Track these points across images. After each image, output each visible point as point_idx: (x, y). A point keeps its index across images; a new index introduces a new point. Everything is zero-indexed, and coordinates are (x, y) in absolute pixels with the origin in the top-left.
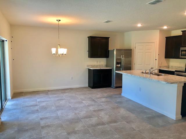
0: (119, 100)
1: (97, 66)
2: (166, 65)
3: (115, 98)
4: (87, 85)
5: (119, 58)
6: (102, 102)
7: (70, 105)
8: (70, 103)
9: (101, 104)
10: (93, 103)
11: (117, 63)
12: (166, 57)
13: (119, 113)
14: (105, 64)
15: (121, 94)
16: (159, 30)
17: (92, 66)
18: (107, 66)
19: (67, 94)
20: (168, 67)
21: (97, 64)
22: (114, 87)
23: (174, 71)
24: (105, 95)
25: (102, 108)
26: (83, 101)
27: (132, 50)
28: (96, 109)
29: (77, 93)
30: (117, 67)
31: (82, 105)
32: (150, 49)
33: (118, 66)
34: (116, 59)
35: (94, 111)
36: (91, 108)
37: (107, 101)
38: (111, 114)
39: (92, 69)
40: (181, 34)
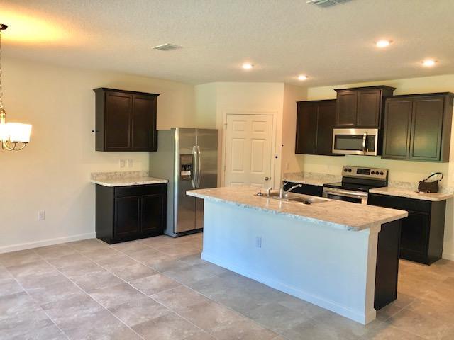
0: (199, 276)
1: (122, 176)
2: (298, 170)
3: (187, 269)
4: (92, 234)
5: (186, 152)
6: (155, 290)
7: (47, 314)
8: (44, 308)
9: (153, 297)
10: (125, 297)
11: (184, 167)
12: (297, 152)
13: (216, 323)
14: (146, 168)
15: (198, 255)
16: (283, 85)
17: (109, 176)
18: (151, 174)
19: (27, 272)
20: (302, 175)
21: (124, 170)
22: (175, 235)
23: (322, 185)
24: (156, 262)
25: (160, 314)
26: (91, 295)
27: (219, 132)
28: (143, 320)
29: (66, 264)
30: (181, 178)
31: (90, 311)
32: (262, 131)
33: (185, 176)
34: (181, 156)
35: (138, 328)
36: (125, 320)
37: (167, 286)
38: (196, 334)
39: (109, 185)
40: (335, 98)
